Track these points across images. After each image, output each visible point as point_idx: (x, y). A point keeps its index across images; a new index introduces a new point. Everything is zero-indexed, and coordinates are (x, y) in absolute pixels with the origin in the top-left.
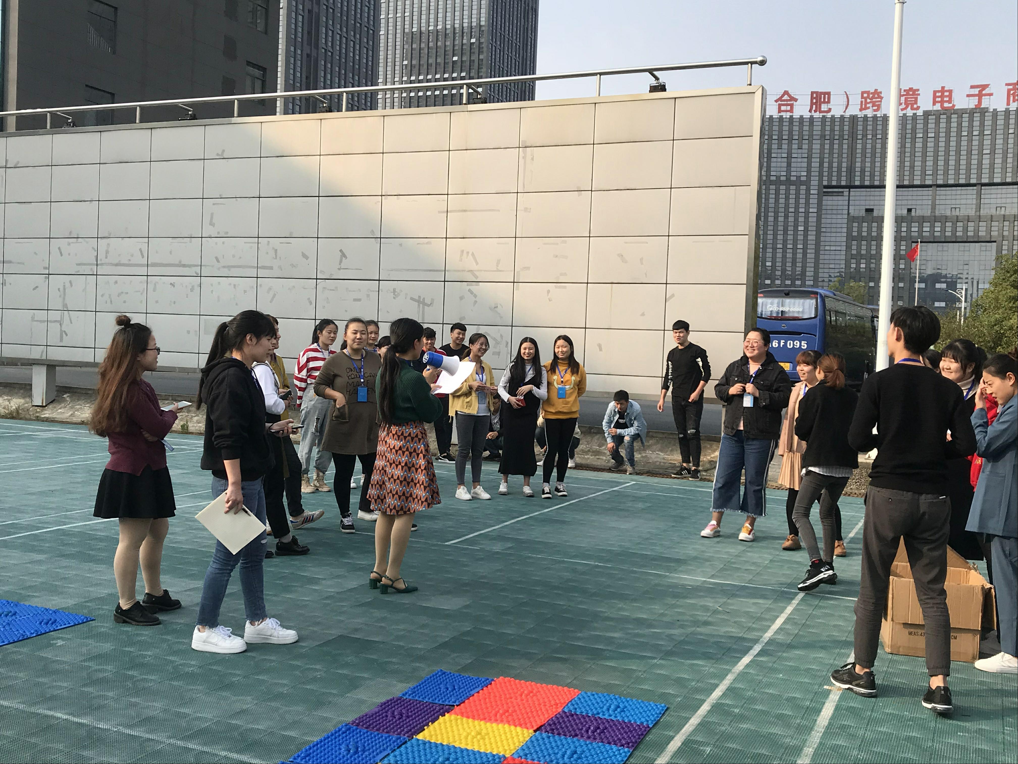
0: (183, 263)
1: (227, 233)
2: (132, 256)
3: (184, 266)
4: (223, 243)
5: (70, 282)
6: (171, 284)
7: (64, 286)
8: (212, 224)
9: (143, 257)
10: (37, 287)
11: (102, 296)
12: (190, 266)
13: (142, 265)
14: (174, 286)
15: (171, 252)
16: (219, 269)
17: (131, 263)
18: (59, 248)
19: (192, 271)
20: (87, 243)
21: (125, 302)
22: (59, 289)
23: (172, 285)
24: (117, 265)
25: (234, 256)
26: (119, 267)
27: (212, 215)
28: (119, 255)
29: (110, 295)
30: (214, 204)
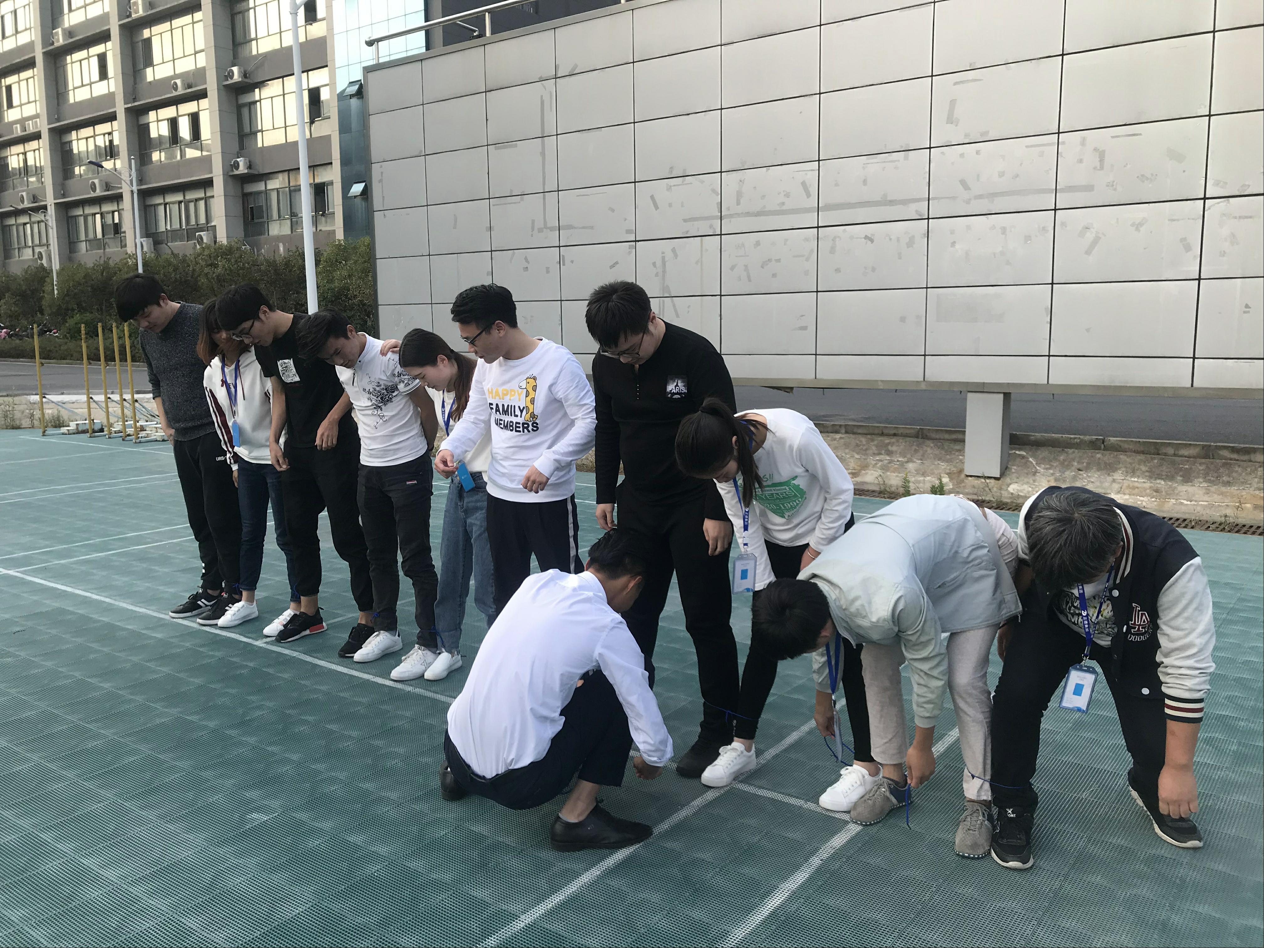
0: (889, 198)
1: (987, 133)
2: (787, 195)
3: (892, 203)
4: (978, 152)
5: (674, 250)
6: (866, 237)
7: (663, 258)
8: (950, 120)
9: (808, 195)
10: (617, 263)
11: (733, 268)
12: (905, 202)
13: (807, 210)
14: (872, 241)
15: (865, 182)
16: (968, 202)
17: (784, 208)
18: (652, 197)
19: (911, 211)
20: (702, 182)
21: (774, 275)
22: (654, 264)
23: (869, 239)
24: (758, 214)
25: (1002, 174)
26: (762, 218)
27: (953, 103)
28: (763, 197)
29: (746, 266)
30: (955, 84)
